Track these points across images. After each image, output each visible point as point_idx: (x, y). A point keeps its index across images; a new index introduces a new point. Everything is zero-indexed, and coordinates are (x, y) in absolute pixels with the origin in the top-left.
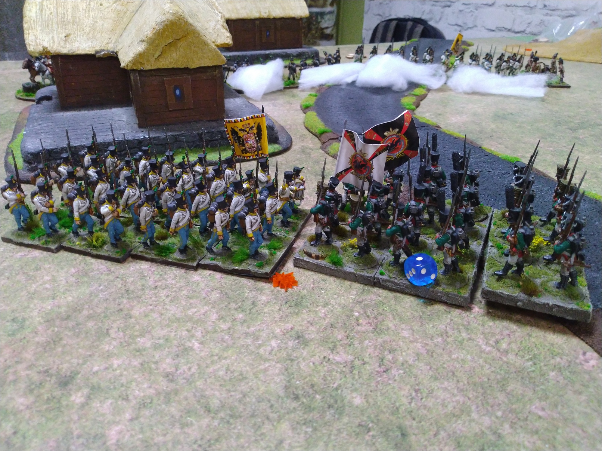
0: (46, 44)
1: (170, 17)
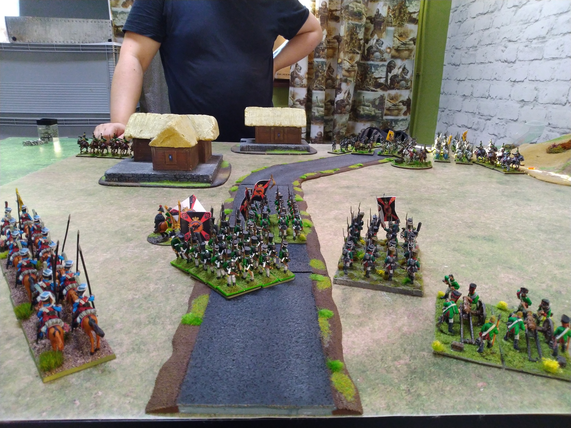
1: (168, 127)
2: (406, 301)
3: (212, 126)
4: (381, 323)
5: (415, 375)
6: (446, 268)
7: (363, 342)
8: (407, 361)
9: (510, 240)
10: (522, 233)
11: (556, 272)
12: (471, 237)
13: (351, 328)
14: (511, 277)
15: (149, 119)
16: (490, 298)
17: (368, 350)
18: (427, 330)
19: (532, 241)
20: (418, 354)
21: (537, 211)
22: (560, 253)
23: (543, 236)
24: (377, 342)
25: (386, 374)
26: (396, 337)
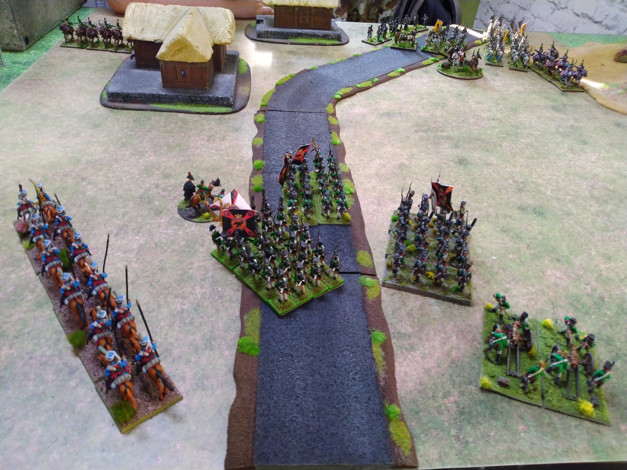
0: (131, 34)
1: (179, 37)
2: (455, 312)
3: (229, 24)
4: (431, 345)
5: (463, 417)
6: (494, 260)
7: (415, 373)
8: (456, 398)
9: (560, 213)
10: (573, 201)
11: (602, 267)
12: (522, 209)
13: (403, 353)
14: (558, 274)
15: (151, 12)
16: (536, 307)
17: (421, 384)
18: (474, 355)
19: (584, 216)
20: (466, 389)
21: (592, 163)
22: (608, 237)
23: (595, 208)
24: (427, 371)
25: (437, 415)
26: (446, 366)
